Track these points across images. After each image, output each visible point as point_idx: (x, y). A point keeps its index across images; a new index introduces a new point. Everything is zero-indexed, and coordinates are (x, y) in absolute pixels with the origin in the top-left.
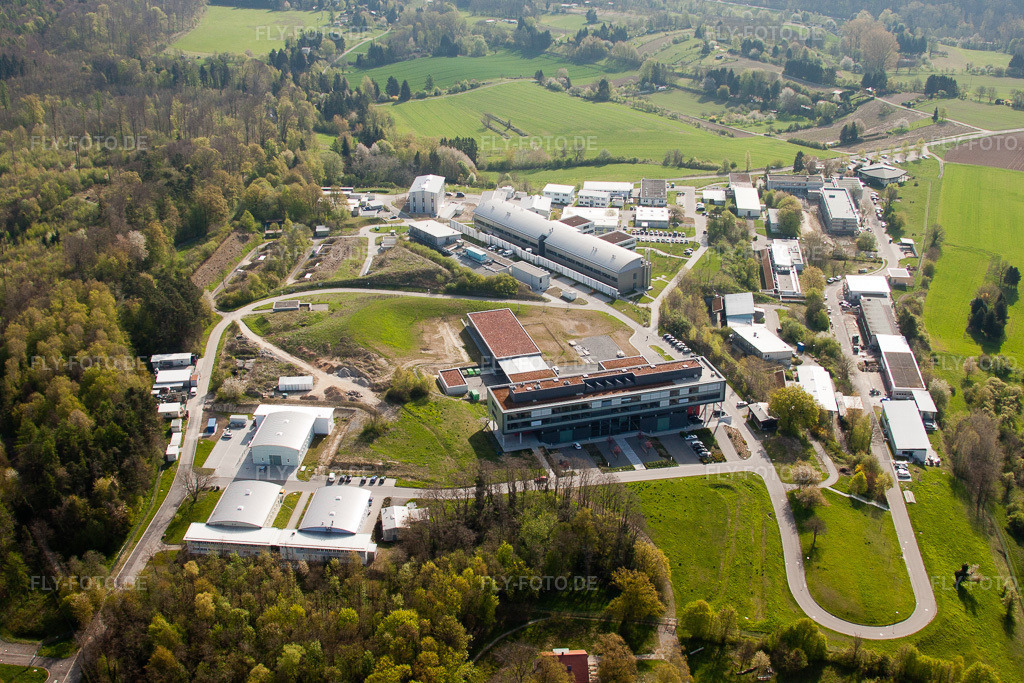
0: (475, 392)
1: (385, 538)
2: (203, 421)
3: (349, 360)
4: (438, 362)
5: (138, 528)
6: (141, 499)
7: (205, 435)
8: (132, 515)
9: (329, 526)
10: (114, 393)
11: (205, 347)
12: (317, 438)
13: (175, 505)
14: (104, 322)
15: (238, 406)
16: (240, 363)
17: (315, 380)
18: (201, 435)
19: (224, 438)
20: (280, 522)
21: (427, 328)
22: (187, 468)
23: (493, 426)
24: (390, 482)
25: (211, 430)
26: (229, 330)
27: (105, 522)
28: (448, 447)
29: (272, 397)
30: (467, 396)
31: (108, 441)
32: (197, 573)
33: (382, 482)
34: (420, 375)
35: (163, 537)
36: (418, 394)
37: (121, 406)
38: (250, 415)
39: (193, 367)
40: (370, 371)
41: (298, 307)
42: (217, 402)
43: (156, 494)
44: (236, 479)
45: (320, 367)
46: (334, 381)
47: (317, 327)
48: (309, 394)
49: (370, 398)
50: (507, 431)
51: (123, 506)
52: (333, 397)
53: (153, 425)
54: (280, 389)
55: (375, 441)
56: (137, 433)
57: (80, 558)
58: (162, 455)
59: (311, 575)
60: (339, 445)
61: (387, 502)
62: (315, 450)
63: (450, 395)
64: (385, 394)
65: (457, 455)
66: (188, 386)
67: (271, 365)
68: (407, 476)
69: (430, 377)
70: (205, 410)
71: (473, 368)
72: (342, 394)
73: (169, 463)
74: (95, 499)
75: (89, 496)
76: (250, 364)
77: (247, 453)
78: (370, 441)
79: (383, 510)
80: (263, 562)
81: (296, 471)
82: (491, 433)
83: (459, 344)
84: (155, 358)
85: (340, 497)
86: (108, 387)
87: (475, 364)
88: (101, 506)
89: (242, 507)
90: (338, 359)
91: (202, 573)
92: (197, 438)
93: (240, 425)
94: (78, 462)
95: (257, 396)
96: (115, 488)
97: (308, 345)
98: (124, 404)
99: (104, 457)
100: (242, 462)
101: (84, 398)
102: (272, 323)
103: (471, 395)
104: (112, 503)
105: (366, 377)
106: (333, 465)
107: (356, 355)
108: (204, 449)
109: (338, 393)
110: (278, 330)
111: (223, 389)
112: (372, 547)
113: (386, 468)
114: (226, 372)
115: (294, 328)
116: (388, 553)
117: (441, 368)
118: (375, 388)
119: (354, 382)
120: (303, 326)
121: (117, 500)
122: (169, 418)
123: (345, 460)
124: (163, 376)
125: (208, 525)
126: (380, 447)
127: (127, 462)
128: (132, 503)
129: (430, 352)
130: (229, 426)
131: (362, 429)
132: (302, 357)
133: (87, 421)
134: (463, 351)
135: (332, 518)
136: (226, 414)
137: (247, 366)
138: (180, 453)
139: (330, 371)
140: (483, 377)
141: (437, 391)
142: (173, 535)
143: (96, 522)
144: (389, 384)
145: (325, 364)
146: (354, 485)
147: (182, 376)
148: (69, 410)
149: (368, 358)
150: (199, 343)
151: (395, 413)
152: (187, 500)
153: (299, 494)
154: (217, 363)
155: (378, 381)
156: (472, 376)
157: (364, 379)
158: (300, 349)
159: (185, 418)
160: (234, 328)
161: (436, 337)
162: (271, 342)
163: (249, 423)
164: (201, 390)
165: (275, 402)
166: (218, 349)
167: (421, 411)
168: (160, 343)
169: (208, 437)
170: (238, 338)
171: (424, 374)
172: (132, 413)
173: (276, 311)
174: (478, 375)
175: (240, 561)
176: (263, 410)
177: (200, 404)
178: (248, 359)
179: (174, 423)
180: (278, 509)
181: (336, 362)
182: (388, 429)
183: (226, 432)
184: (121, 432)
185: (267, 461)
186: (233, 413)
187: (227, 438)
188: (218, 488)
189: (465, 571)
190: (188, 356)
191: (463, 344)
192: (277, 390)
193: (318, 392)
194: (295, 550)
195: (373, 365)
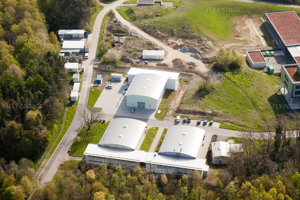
0: (271, 68)
1: (214, 162)
2: (93, 76)
3: (188, 41)
4: (246, 45)
5: (52, 144)
6: (55, 126)
7: (96, 85)
8: (50, 136)
9: (178, 152)
10: (37, 54)
11: (93, 26)
12: (168, 93)
13: (77, 131)
14: (28, 6)
15: (116, 67)
16: (116, 39)
17: (166, 53)
18: (92, 85)
19: (107, 88)
20: (145, 147)
21: (238, 22)
22: (84, 106)
23: (284, 91)
24: (216, 125)
25: (98, 82)
26: (108, 16)
27: (32, 139)
28: (254, 103)
29: (138, 63)
30: (266, 70)
31: (35, 87)
32: (94, 178)
33: (211, 124)
34: (234, 54)
35: (69, 152)
36: (234, 67)
37: (42, 63)
38: (124, 74)
39: (85, 39)
40: (202, 49)
41: (154, 3)
42: (102, 64)
43: (64, 122)
44: (116, 117)
45: (169, 45)
46: (178, 54)
47: (166, 18)
48: (162, 62)
49: (202, 68)
50: (294, 95)
51: (45, 130)
52: (177, 65)
53: (63, 78)
54: (144, 58)
55: (206, 97)
56: (53, 82)
57: (17, 162)
58: (68, 97)
59: (169, 185)
60: (183, 98)
61: (215, 138)
62: (167, 100)
63: (255, 68)
64: (212, 65)
65: (260, 110)
66: (83, 52)
67: (136, 41)
68: (227, 121)
69: (241, 55)
70: (95, 69)
71: (269, 51)
72: (184, 64)
73: (72, 102)
74: (26, 124)
75: (23, 122)
76: (123, 39)
77: (122, 99)
78: (203, 96)
79: (213, 144)
80: (137, 174)
81: (154, 113)
82: (282, 96)
83: (260, 34)
84: (61, 32)
85: (185, 133)
86: (33, 50)
87: (271, 48)
88: (30, 129)
89: (122, 136)
90: (181, 40)
91: (98, 179)
92: (89, 87)
93: (117, 80)
94: (15, 99)
95: (128, 61)
96: (40, 117)
97: (161, 29)
98: (44, 62)
99: (33, 97)
100: (119, 104)
101: (17, 56)
102: (137, 13)
103: (268, 69)
104: (38, 127)
105: (199, 53)
106: (179, 111)
107: (192, 38)
108: (94, 95)
109: (182, 63)
110: (141, 18)
111: (106, 56)
112: (206, 168)
113: (214, 115)
114: (108, 44)
115: (151, 17)
116: (216, 172)
117: (248, 50)
118: (206, 61)
119: (191, 56)
120: (157, 16)
121: (41, 126)
122: (72, 72)
123: (186, 108)
124: (67, 44)
125: (99, 146)
126: (209, 101)
127: (47, 101)
128: (50, 128)
129: (240, 39)
130: (110, 80)
131: (197, 88)
132: (157, 37)
133: (21, 72)
134: (262, 39)
135: (180, 147)
136: (109, 72)
137: (121, 41)
138: (79, 97)
139: (176, 47)
140: (276, 57)
141: (246, 65)
142: (75, 150)
143: (27, 140)
144: (214, 59)
145: (172, 43)
146: (193, 125)
147: (79, 45)
148: (8, 64)
149: (200, 41)
150: (89, 24)
151: (219, 78)
152: (84, 127)
153: (157, 129)
154: (101, 38)
155: (207, 56)
156: (268, 56)
157: (198, 54)
158: (155, 32)
159: (81, 73)
160: (111, 14)
161: (244, 28)
162: (136, 25)
163: (123, 79)
164: (92, 55)
165: (140, 67)
166: (101, 28)
167: (236, 78)
168: (64, 21)
169: (97, 86)
170: (115, 22)
171: (237, 53)
172: (50, 69)
173: (139, 5)
174: (273, 56)
175: (122, 172)
176: (133, 71)
177: (91, 64)
178: (122, 36)
179: (75, 76)
180: (144, 138)
181: (179, 42)
182: (214, 89)
183: (108, 84)
184: (43, 81)
185: (136, 105)
186: (113, 72)
187: (109, 88)
188: (104, 121)
189: (271, 190)
190: (82, 32)
191: (262, 34)
192: (141, 58)
193: (168, 61)
194: (156, 167)
195: (204, 45)
